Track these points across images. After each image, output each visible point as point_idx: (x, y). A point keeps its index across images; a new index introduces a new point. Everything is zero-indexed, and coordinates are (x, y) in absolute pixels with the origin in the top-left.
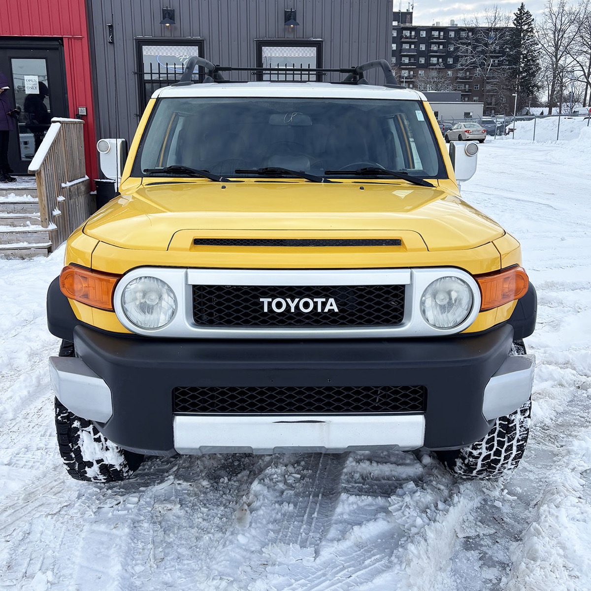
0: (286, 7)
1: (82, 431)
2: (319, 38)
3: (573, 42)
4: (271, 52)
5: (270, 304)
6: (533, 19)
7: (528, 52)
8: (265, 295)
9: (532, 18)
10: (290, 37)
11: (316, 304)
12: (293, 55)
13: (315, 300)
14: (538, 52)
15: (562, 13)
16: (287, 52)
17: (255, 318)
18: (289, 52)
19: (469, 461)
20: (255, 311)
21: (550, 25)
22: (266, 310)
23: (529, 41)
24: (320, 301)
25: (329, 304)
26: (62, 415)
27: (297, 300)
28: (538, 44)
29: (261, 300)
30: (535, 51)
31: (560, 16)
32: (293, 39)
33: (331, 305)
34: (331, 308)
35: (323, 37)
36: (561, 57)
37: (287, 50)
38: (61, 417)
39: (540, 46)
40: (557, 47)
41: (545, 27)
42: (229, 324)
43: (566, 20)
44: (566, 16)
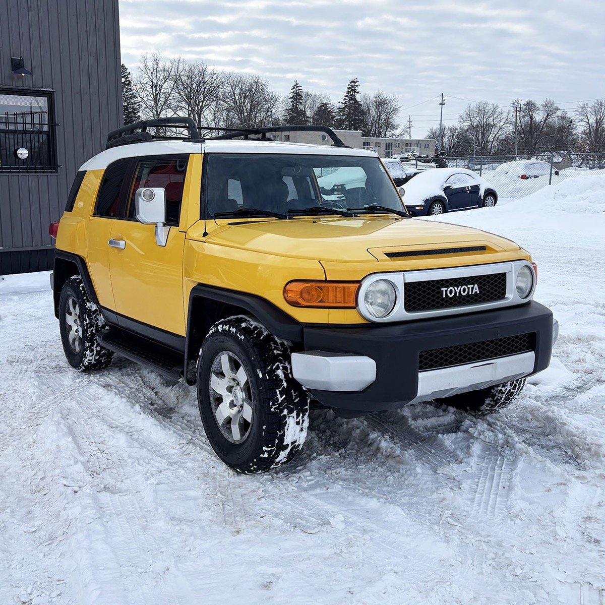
0: (12, 54)
1: (289, 417)
2: (49, 88)
3: (170, 98)
4: (8, 100)
5: (446, 291)
6: (129, 73)
7: (128, 104)
8: (443, 286)
9: (128, 71)
10: (19, 85)
11: (469, 288)
12: (19, 104)
13: (469, 286)
14: (138, 105)
15: (157, 69)
16: (13, 100)
17: (438, 303)
18: (15, 100)
19: (498, 396)
20: (438, 298)
21: (146, 80)
22: (444, 296)
23: (127, 94)
24: (470, 286)
25: (475, 289)
26: (274, 407)
27: (460, 287)
28: (137, 97)
29: (442, 289)
30: (135, 103)
31: (155, 72)
32: (22, 88)
33: (476, 289)
34: (476, 291)
35: (54, 87)
36: (161, 111)
37: (13, 98)
38: (274, 409)
39: (139, 99)
40: (156, 100)
41: (142, 82)
42: (424, 308)
43: (161, 76)
44: (161, 73)
